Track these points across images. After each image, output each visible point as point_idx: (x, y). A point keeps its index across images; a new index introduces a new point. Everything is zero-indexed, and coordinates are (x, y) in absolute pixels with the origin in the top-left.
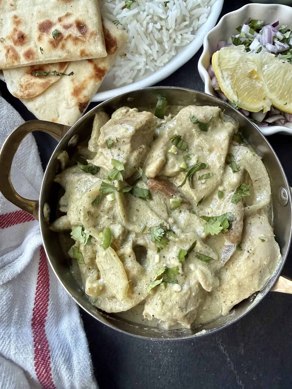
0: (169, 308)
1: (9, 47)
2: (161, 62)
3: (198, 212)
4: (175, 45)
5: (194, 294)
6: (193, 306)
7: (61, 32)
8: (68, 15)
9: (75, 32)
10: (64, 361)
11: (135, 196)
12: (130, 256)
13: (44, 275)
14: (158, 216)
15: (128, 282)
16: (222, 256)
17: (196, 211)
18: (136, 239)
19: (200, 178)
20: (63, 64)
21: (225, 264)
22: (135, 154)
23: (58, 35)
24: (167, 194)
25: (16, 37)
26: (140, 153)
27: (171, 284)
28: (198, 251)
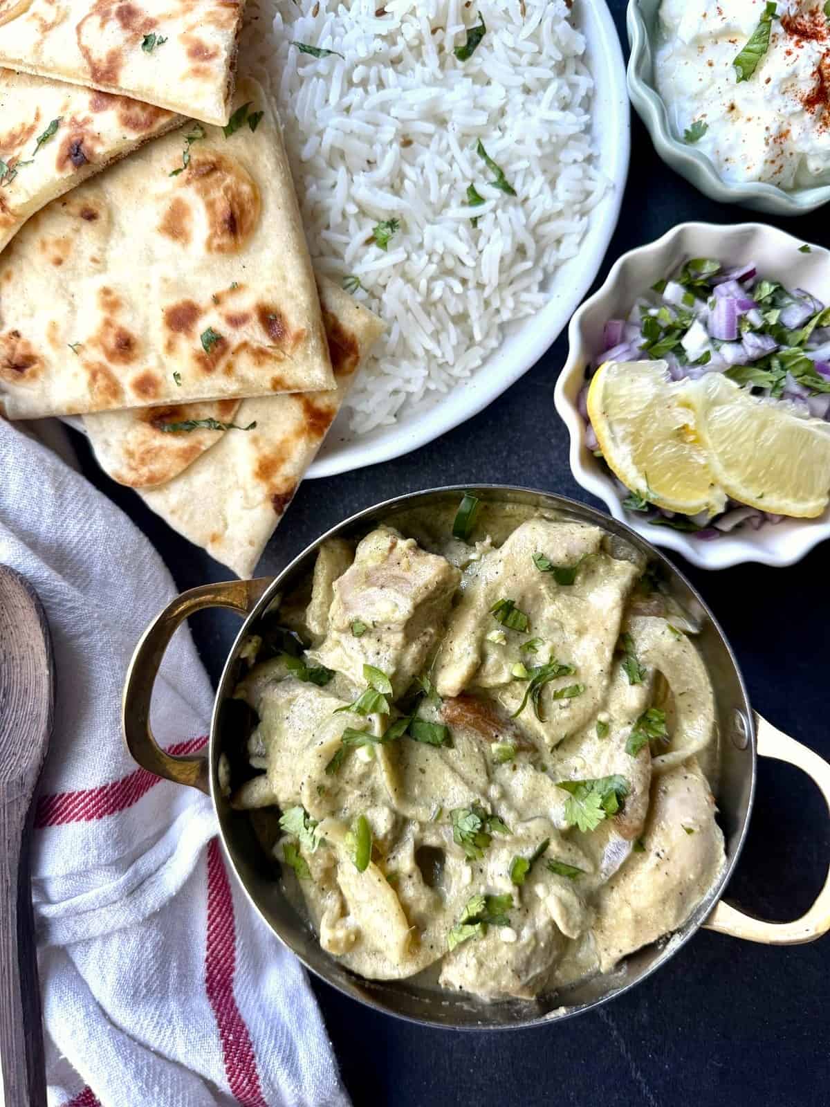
0: (493, 972)
1: (96, 366)
2: (465, 368)
3: (554, 765)
4: (497, 320)
5: (542, 944)
6: (541, 965)
7: (223, 335)
8: (236, 288)
9: (255, 334)
10: (283, 1061)
11: (416, 740)
12: (410, 877)
13: (220, 888)
14: (467, 783)
15: (407, 931)
16: (604, 864)
17: (549, 764)
18: (420, 836)
19: (557, 696)
20: (228, 404)
21: (611, 880)
22: (414, 649)
23: (215, 342)
24: (485, 733)
25: (111, 342)
26: (425, 645)
27: (496, 928)
28: (553, 857)
